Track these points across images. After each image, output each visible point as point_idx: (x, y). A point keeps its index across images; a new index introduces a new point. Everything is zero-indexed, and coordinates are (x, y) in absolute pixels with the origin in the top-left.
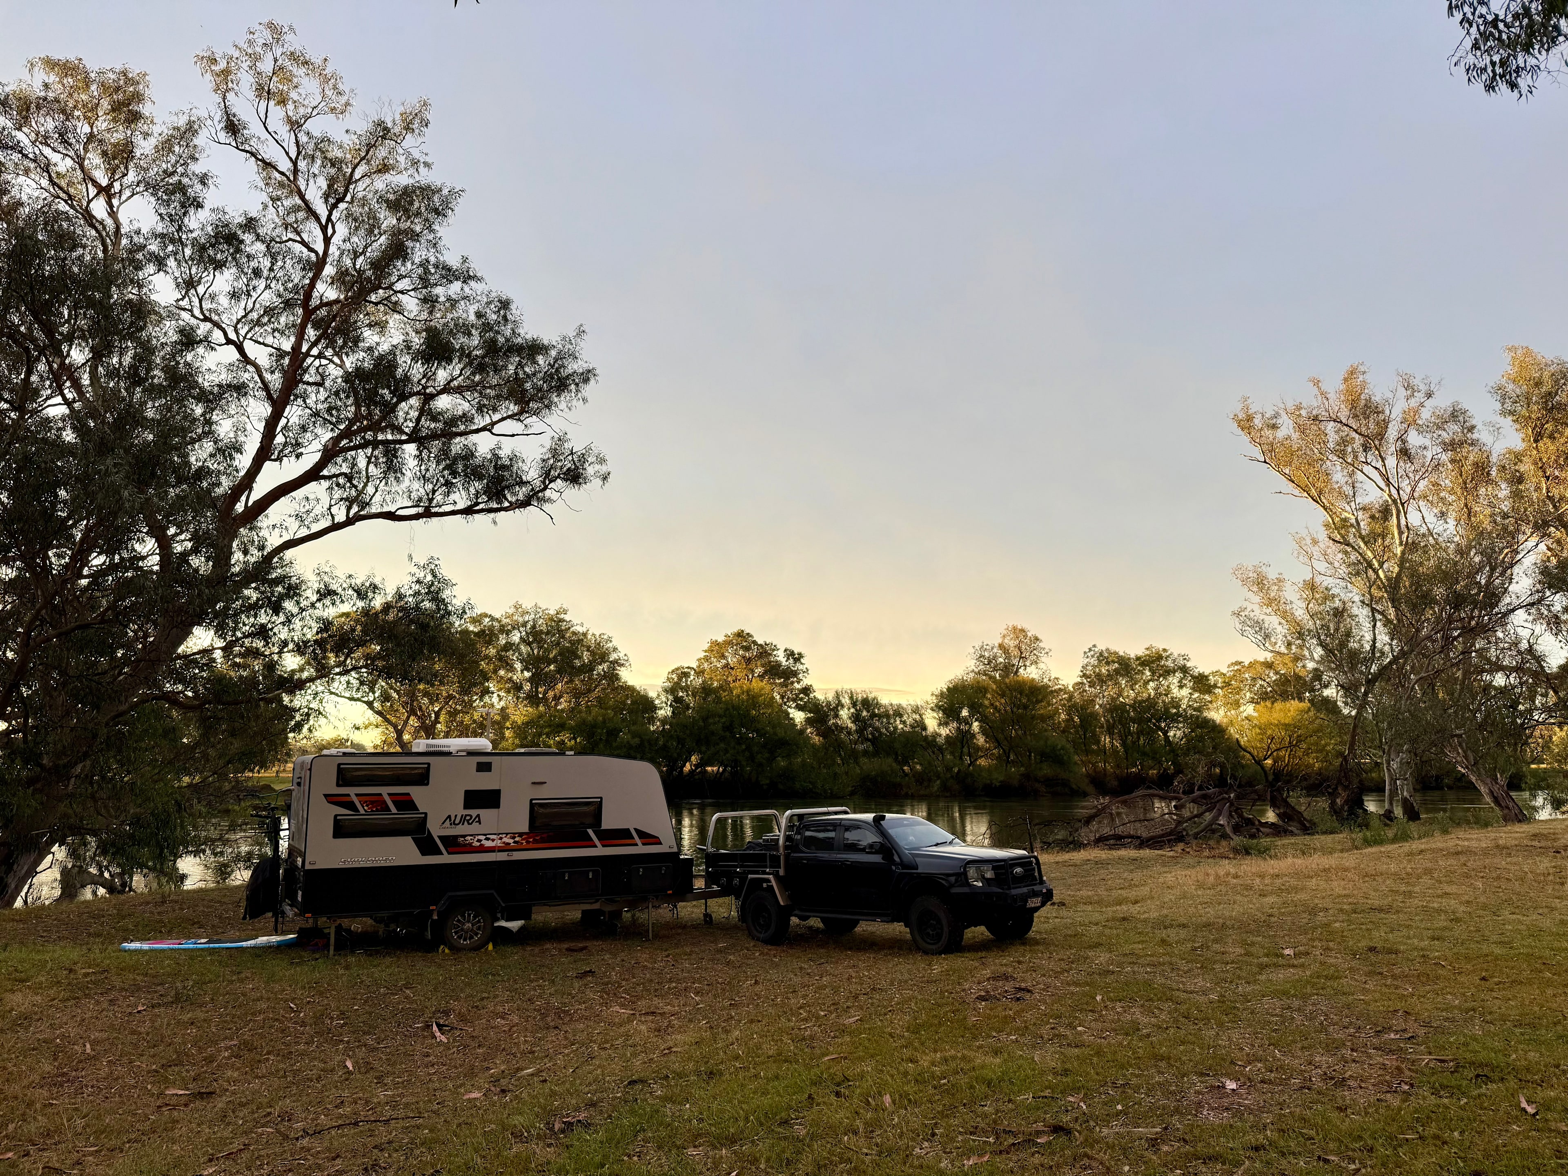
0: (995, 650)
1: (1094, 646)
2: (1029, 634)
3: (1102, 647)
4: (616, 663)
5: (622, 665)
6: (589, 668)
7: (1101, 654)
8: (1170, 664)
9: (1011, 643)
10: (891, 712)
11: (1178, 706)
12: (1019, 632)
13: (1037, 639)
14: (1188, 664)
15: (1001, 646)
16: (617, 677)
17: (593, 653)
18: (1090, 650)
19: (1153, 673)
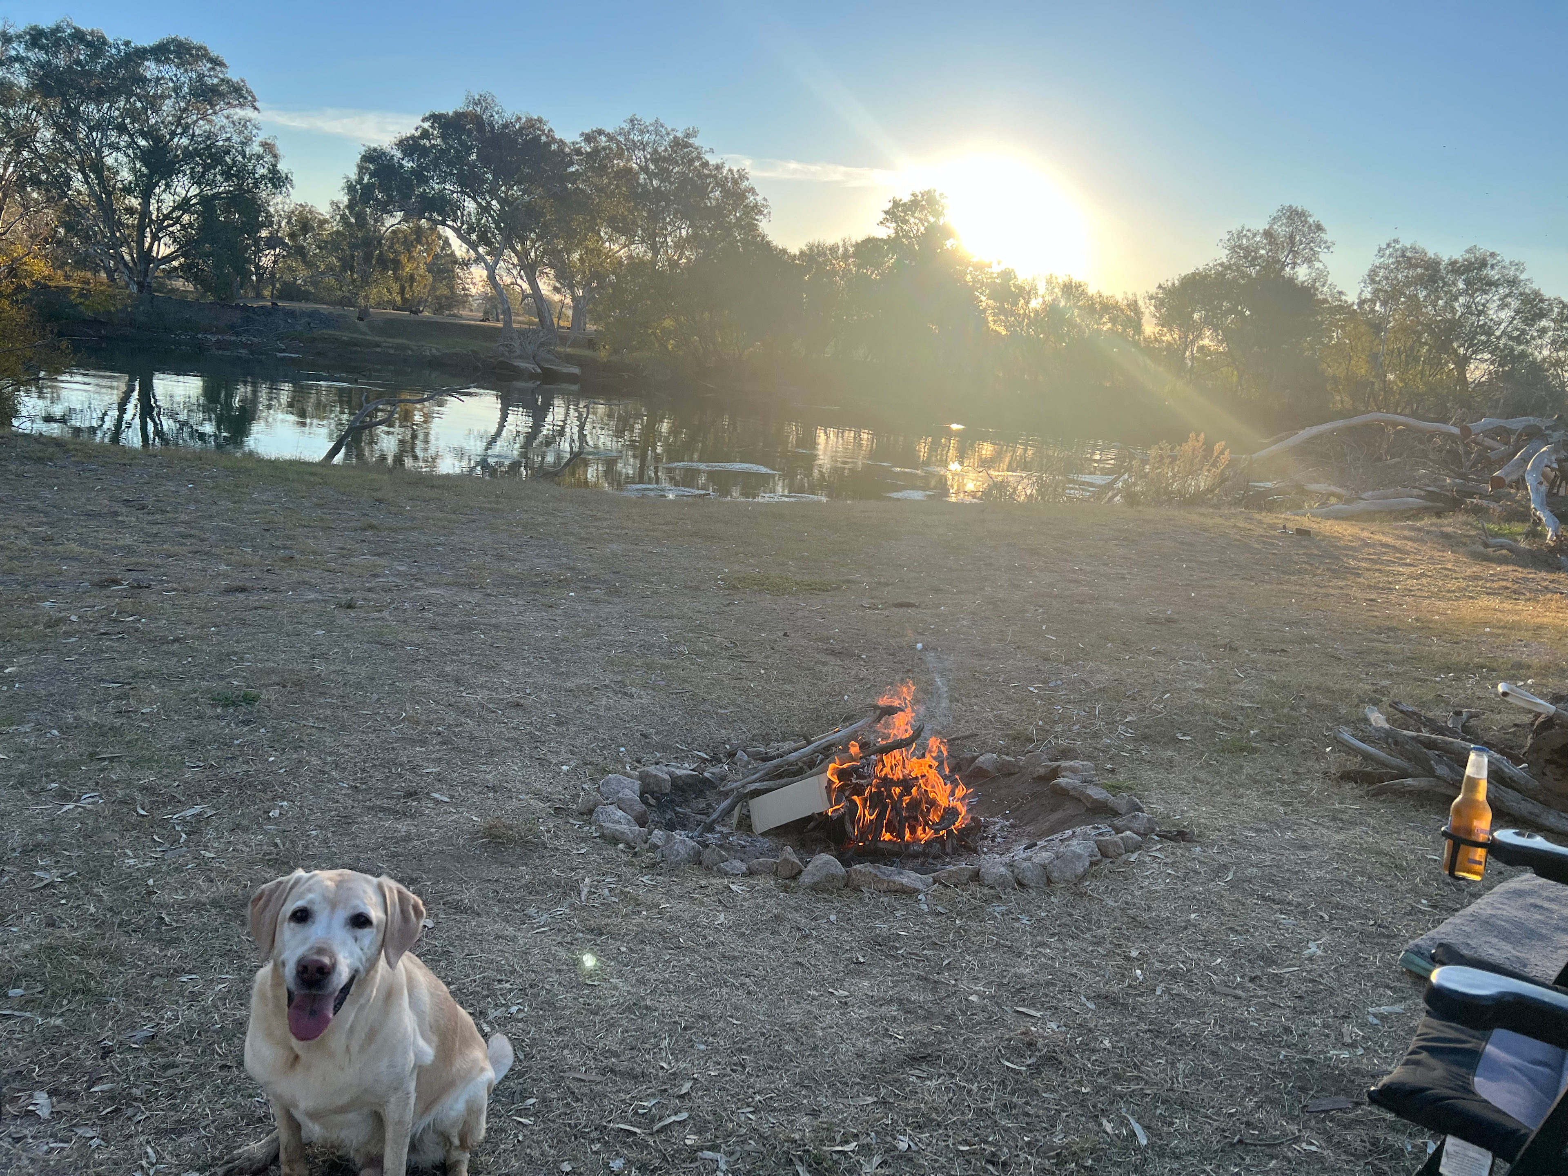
0: (1258, 239)
1: (1396, 241)
2: (1311, 220)
3: (1406, 242)
4: (757, 209)
5: (760, 212)
6: (718, 213)
7: (1403, 251)
8: (1494, 274)
9: (1282, 230)
10: (1098, 306)
11: (1489, 333)
12: (1295, 216)
13: (1319, 228)
14: (1522, 277)
15: (1268, 234)
16: (753, 227)
17: (726, 193)
18: (1388, 245)
19: (1468, 282)
